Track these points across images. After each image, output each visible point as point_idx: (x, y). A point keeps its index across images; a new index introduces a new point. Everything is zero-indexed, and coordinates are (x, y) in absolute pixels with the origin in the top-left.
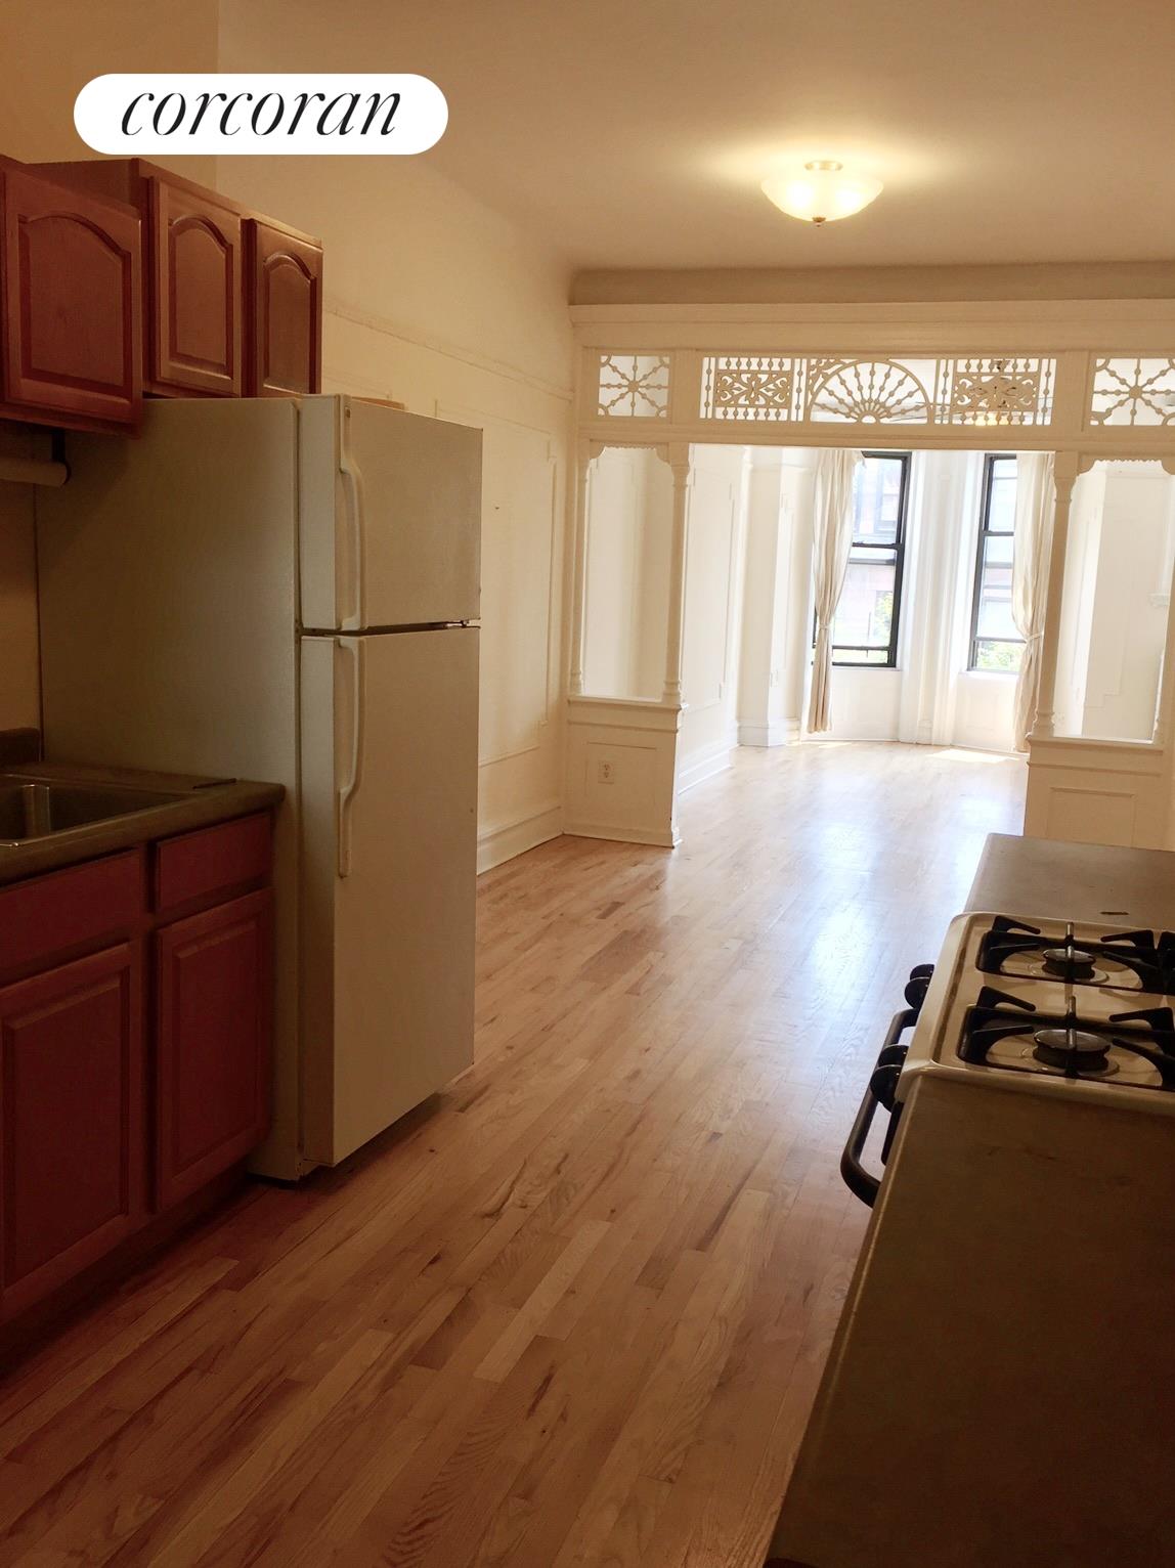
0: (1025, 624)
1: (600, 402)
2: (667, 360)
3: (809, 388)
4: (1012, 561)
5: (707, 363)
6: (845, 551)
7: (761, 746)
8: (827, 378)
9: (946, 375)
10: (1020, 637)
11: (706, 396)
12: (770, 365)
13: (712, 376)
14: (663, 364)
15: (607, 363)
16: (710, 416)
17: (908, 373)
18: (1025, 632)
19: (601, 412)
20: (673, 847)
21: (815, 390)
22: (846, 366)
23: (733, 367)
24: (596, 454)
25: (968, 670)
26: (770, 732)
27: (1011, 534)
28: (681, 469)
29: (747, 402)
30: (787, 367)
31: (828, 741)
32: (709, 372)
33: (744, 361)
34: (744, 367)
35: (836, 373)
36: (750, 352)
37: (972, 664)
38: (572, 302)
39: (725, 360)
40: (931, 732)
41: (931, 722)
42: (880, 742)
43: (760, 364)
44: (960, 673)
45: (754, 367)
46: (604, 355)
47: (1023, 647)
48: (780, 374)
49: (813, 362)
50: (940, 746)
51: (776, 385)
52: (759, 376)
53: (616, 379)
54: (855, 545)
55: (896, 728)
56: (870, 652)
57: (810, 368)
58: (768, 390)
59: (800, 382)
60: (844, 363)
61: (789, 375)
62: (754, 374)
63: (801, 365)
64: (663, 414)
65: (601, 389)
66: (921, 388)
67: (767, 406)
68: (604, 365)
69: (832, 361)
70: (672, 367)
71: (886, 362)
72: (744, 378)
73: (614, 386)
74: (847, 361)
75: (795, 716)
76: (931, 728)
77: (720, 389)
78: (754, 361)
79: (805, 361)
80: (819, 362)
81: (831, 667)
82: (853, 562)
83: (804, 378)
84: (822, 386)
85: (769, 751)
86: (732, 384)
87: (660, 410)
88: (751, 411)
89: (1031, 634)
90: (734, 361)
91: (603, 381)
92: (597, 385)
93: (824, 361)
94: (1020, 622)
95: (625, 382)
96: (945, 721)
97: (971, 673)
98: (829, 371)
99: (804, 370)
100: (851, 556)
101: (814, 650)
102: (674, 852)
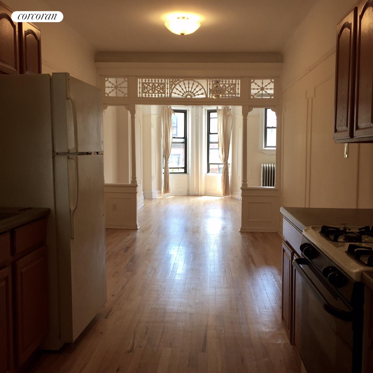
0: (223, 159)
1: (106, 92)
2: (126, 79)
3: (170, 88)
4: (218, 141)
5: (139, 80)
6: (171, 140)
7: (151, 199)
8: (176, 85)
9: (210, 84)
10: (222, 163)
11: (139, 90)
12: (158, 81)
13: (141, 84)
14: (125, 81)
15: (107, 80)
16: (141, 96)
17: (199, 84)
18: (223, 161)
19: (106, 95)
20: (138, 229)
21: (172, 88)
22: (181, 81)
23: (147, 81)
24: (106, 108)
25: (207, 173)
26: (153, 194)
27: (217, 133)
28: (133, 113)
29: (152, 92)
30: (163, 82)
31: (169, 196)
32: (140, 83)
33: (150, 80)
34: (150, 82)
35: (178, 83)
36: (152, 77)
37: (208, 171)
38: (96, 61)
39: (145, 79)
40: (198, 192)
41: (198, 189)
42: (184, 196)
43: (155, 81)
44: (205, 174)
45: (153, 82)
46: (106, 78)
47: (223, 165)
48: (161, 84)
49: (171, 80)
50: (201, 195)
51: (160, 87)
52: (155, 84)
53: (110, 85)
54: (174, 138)
55: (188, 191)
56: (179, 169)
57: (170, 82)
58: (158, 88)
59: (167, 86)
60: (180, 81)
61: (164, 84)
62: (154, 84)
63: (168, 81)
64: (126, 96)
65: (106, 88)
66: (203, 88)
67: (158, 93)
68: (106, 81)
69: (177, 80)
70: (128, 82)
71: (193, 80)
72: (151, 85)
73: (110, 87)
74: (181, 80)
75: (160, 189)
76: (198, 190)
77: (144, 88)
78: (153, 80)
79: (169, 80)
80: (173, 80)
81: (169, 174)
82: (173, 143)
83: (169, 85)
84: (174, 87)
85: (153, 200)
86: (147, 87)
87: (125, 94)
88: (154, 95)
89: (225, 162)
90: (147, 80)
91: (106, 85)
92: (105, 87)
93: (174, 80)
94: (222, 158)
95: (113, 86)
96: (202, 189)
97: (208, 174)
98: (176, 83)
99: (169, 82)
100: (172, 141)
101: (164, 169)
102: (138, 231)
